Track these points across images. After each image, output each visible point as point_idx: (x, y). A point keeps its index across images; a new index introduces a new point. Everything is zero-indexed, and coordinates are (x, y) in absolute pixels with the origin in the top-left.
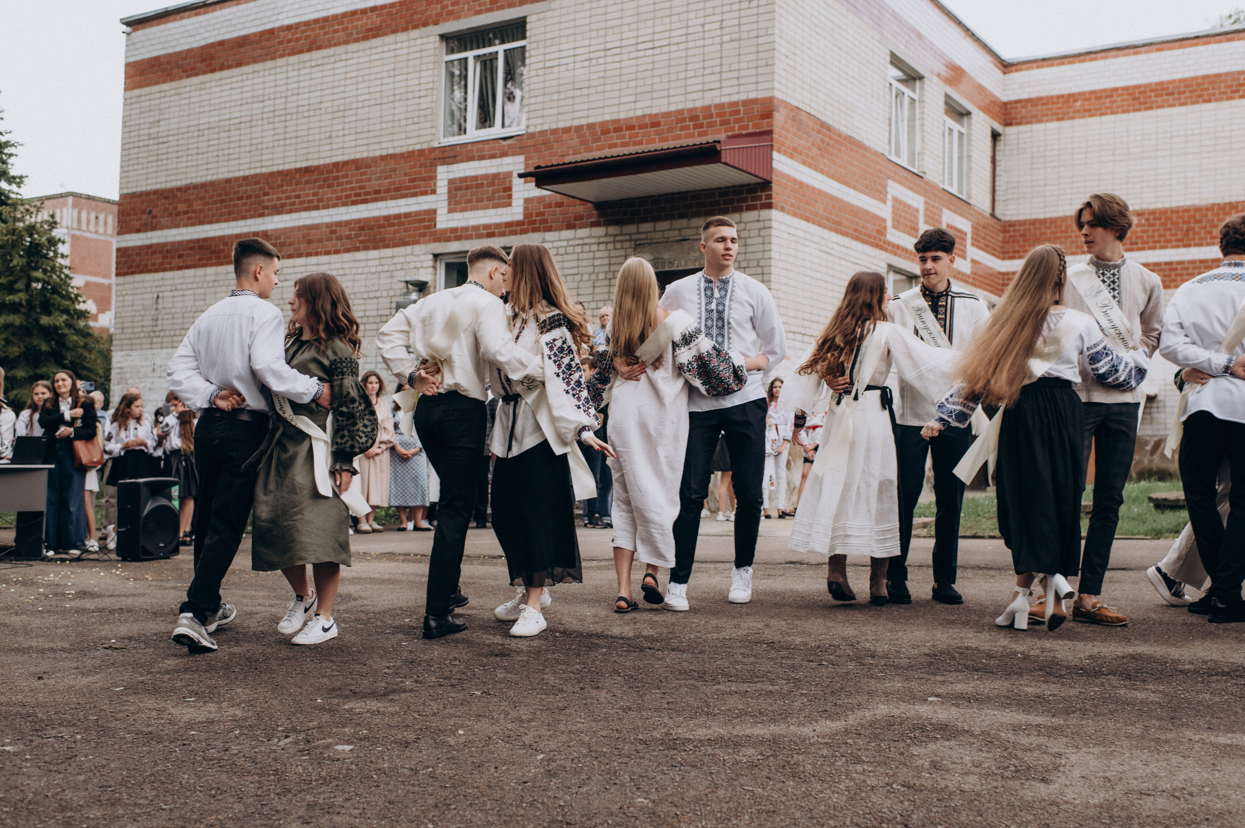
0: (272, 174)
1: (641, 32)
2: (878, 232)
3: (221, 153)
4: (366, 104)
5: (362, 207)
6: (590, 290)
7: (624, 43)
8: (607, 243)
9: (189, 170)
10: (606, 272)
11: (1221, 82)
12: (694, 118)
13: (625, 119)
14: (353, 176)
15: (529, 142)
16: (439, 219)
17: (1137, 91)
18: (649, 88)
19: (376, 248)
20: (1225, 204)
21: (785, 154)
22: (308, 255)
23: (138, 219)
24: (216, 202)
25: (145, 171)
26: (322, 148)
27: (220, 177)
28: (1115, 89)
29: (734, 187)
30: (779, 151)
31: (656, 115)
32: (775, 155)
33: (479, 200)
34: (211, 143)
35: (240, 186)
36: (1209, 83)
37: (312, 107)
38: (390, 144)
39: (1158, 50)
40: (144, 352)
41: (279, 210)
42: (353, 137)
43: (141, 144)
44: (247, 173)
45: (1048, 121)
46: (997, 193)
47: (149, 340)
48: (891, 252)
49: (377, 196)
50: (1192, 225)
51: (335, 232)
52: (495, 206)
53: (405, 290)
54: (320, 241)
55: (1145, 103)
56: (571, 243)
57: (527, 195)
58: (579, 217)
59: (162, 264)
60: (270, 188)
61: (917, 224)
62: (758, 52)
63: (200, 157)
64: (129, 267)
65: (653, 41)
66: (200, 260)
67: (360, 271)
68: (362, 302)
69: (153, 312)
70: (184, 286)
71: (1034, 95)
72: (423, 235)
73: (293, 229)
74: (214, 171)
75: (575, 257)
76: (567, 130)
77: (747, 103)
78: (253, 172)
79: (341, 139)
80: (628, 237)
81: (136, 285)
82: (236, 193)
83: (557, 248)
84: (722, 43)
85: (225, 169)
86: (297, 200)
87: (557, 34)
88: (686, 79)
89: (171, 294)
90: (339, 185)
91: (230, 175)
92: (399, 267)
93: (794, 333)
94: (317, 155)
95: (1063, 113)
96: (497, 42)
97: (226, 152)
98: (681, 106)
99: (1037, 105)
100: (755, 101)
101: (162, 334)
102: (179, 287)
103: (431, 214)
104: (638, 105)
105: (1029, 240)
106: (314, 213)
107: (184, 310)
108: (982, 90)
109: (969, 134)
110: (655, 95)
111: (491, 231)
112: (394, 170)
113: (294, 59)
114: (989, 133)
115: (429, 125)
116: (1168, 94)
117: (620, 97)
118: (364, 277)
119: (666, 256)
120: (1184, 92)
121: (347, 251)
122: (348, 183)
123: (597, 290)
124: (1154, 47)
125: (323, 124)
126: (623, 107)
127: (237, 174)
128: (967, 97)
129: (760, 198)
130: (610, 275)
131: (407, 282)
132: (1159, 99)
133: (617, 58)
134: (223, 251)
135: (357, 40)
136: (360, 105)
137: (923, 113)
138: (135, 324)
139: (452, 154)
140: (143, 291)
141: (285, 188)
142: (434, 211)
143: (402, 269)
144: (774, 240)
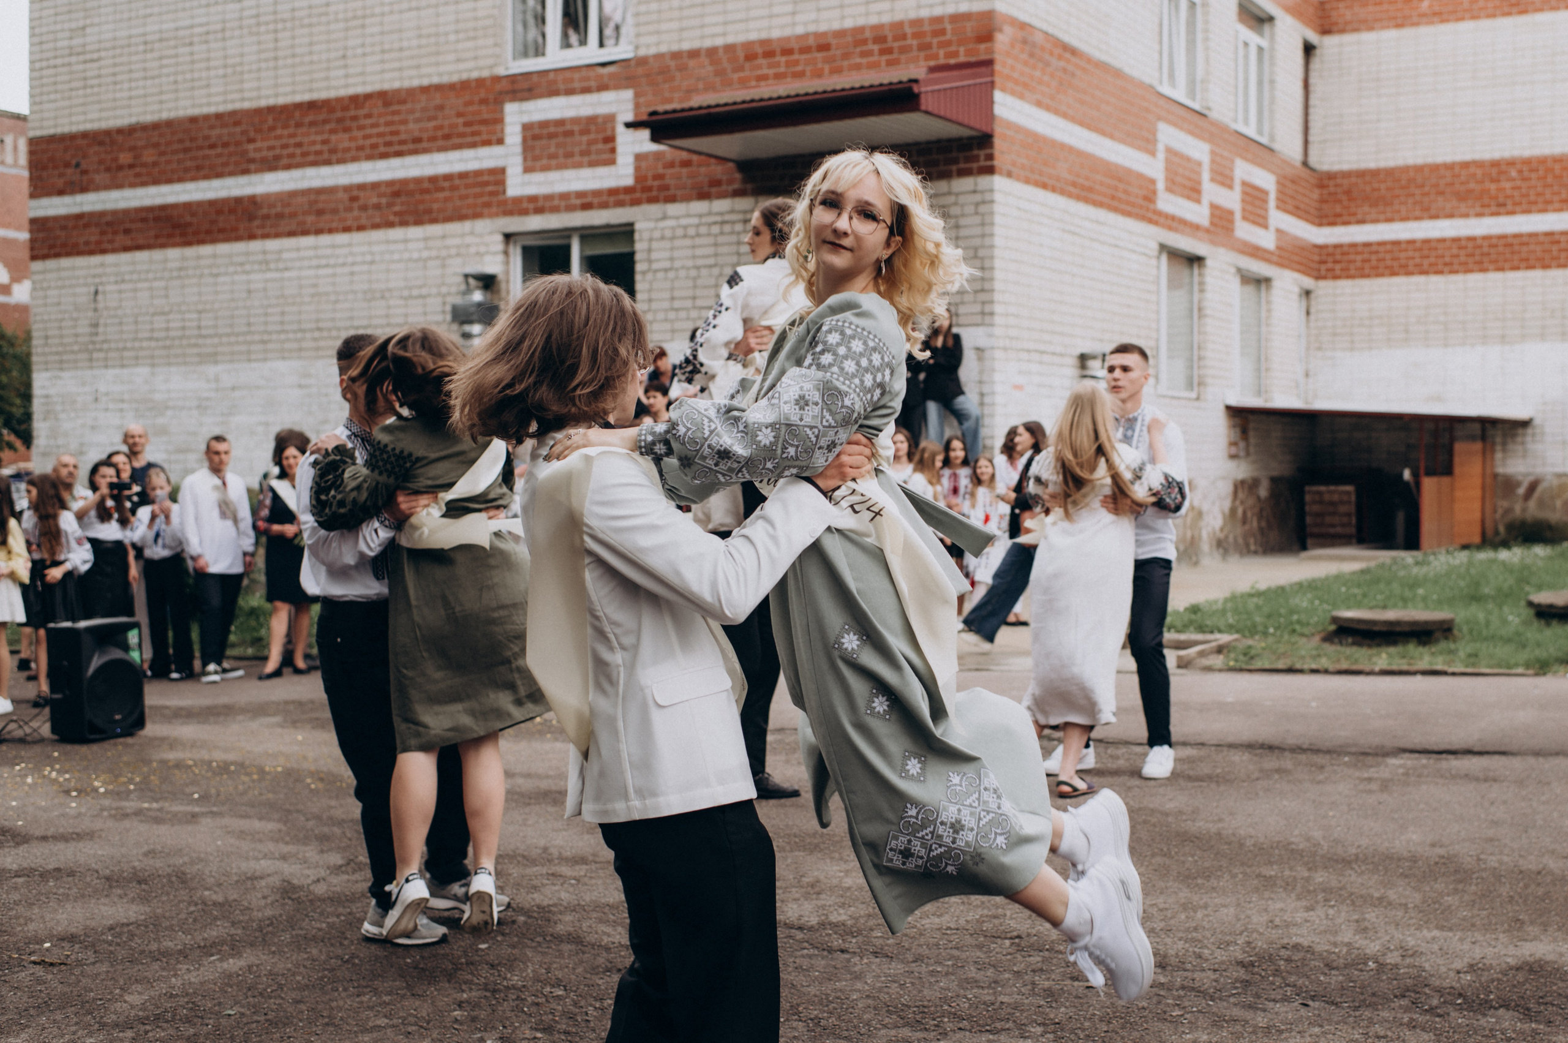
0: (258, 112)
2: (1145, 198)
3: (180, 78)
5: (395, 162)
9: (133, 102)
12: (880, 39)
13: (780, 40)
14: (380, 115)
15: (640, 71)
16: (510, 181)
19: (418, 222)
21: (1013, 93)
22: (318, 232)
23: (61, 175)
24: (176, 152)
25: (67, 103)
26: (333, 74)
27: (181, 113)
29: (939, 141)
30: (1003, 90)
31: (824, 34)
32: (998, 96)
33: (569, 155)
34: (165, 62)
35: (212, 127)
37: (315, 11)
38: (432, 70)
40: (79, 373)
41: (271, 165)
42: (378, 57)
43: (59, 61)
44: (221, 109)
46: (1311, 132)
47: (85, 356)
48: (1163, 226)
49: (416, 146)
51: (356, 198)
52: (592, 164)
53: (463, 287)
54: (335, 211)
56: (704, 220)
57: (638, 149)
58: (715, 183)
59: (99, 242)
60: (258, 131)
61: (1201, 184)
63: (149, 82)
64: (51, 247)
67: (396, 257)
68: (402, 302)
69: (90, 314)
70: (135, 277)
72: (488, 205)
73: (293, 194)
74: (172, 105)
75: (711, 240)
76: (694, 54)
77: (956, 18)
78: (230, 107)
79: (359, 60)
81: (64, 274)
82: (207, 138)
83: (685, 227)
85: (188, 103)
86: (298, 151)
89: (117, 287)
90: (361, 128)
91: (196, 112)
92: (453, 251)
93: (1028, 351)
94: (325, 84)
97: (188, 76)
98: (861, 22)
100: (966, 17)
101: (105, 346)
102: (127, 277)
103: (498, 175)
104: (797, 18)
106: (325, 171)
109: (1272, 49)
110: (823, 4)
111: (587, 201)
112: (441, 108)
114: (1301, 46)
117: (771, 5)
118: (402, 266)
121: (376, 226)
122: (373, 126)
125: (332, 37)
126: (775, 21)
127: (205, 110)
129: (976, 158)
131: (466, 276)
134: (190, 224)
136: (386, 9)
138: (65, 332)
139: (526, 85)
140: (74, 282)
141: (279, 132)
142: (502, 171)
143: (458, 255)
144: (998, 219)
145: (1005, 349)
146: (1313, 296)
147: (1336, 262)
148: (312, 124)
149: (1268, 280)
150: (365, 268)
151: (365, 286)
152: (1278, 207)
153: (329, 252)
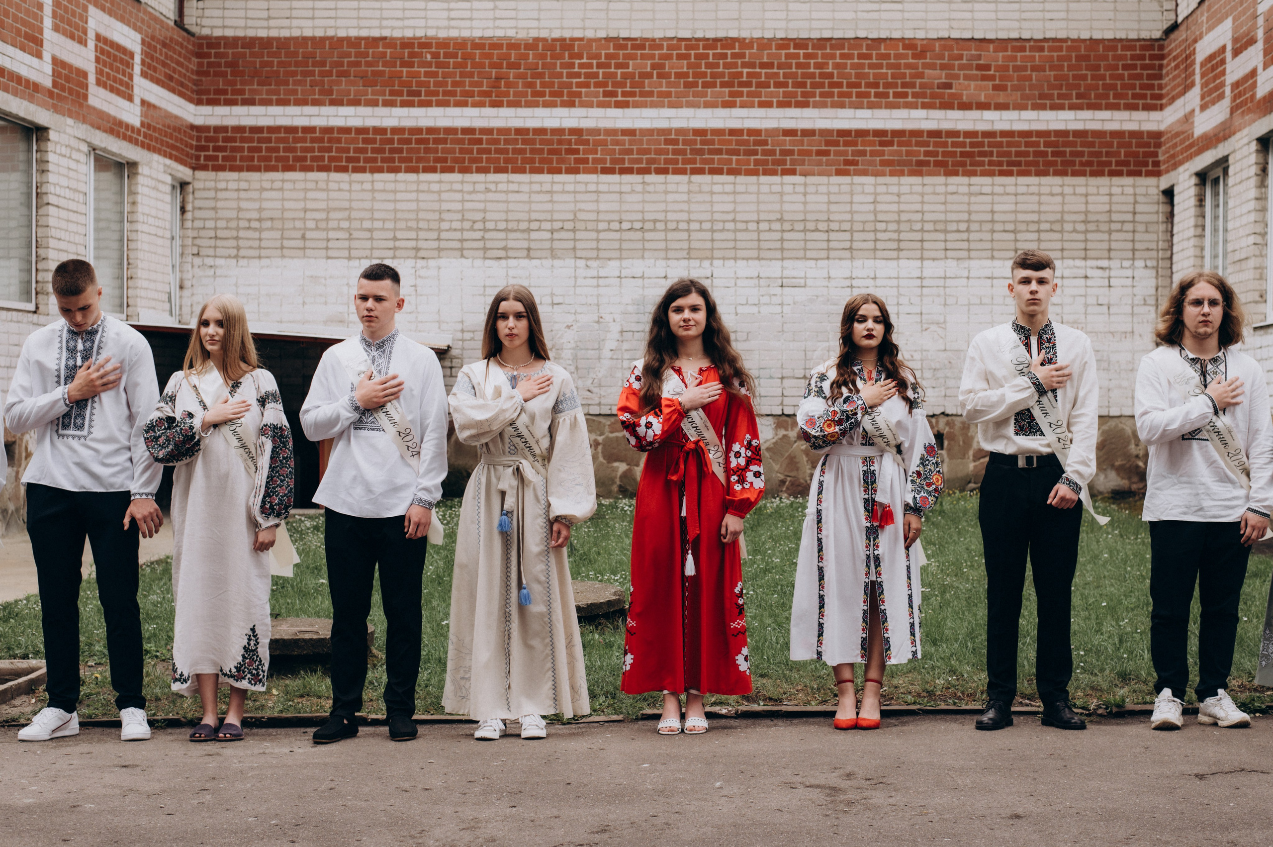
50: (505, 70)
146: (190, 188)
147: (217, 149)
149: (133, 165)
152: (144, 75)
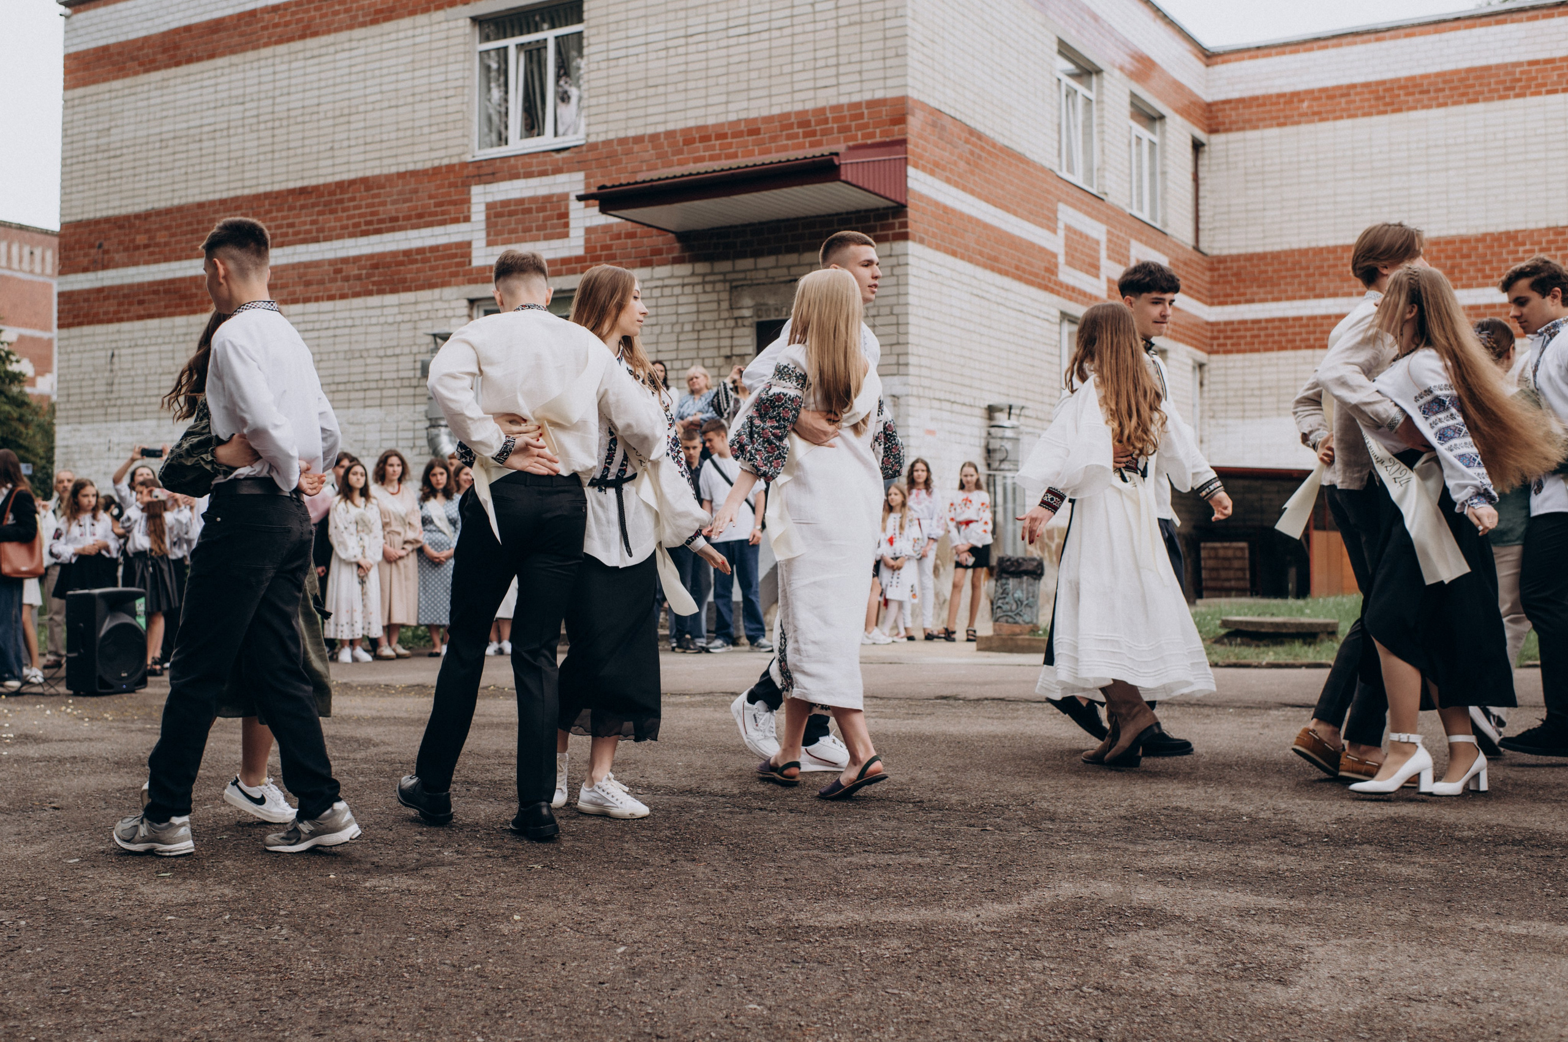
0: (256, 197)
1: (732, 14)
2: (1047, 270)
3: (190, 170)
4: (377, 105)
5: (374, 239)
6: (673, 346)
7: (711, 27)
8: (694, 285)
9: (149, 191)
10: (694, 323)
11: (1491, 76)
12: (804, 123)
13: (714, 126)
14: (362, 199)
15: (590, 156)
16: (475, 253)
17: (1381, 88)
18: (744, 86)
19: (393, 291)
20: (1501, 234)
21: (924, 169)
22: (306, 300)
23: (86, 255)
24: (186, 233)
25: (93, 193)
26: (322, 163)
27: (190, 200)
28: (1353, 86)
29: (858, 212)
30: (916, 166)
31: (755, 120)
32: (911, 171)
33: (527, 230)
34: (177, 156)
35: (216, 212)
36: (1476, 78)
37: (307, 111)
38: (408, 159)
39: (1407, 36)
40: (96, 426)
42: (362, 149)
43: (87, 158)
44: (225, 195)
45: (1265, 127)
46: (1202, 220)
47: (101, 411)
48: (1064, 296)
49: (393, 224)
50: (1458, 260)
51: (338, 271)
52: (549, 237)
53: (432, 346)
54: (321, 282)
55: (1392, 104)
57: (588, 224)
58: (656, 252)
59: (116, 312)
61: (1098, 260)
62: (885, 39)
63: (163, 174)
64: (75, 317)
65: (748, 24)
66: (166, 307)
67: (374, 321)
68: (378, 360)
69: (107, 374)
70: (146, 341)
71: (1246, 94)
72: (455, 274)
74: (183, 193)
76: (638, 139)
77: (875, 102)
78: (232, 194)
79: (346, 152)
80: (721, 277)
81: (85, 340)
84: (838, 28)
85: (197, 191)
86: (290, 231)
87: (623, 16)
88: (792, 73)
89: (130, 351)
90: (344, 210)
91: (203, 198)
92: (424, 315)
93: (940, 400)
94: (315, 172)
95: (1286, 117)
96: (546, 26)
97: (197, 168)
98: (787, 108)
99: (1250, 107)
100: (882, 102)
101: (119, 402)
102: (140, 342)
103: (465, 248)
104: (731, 107)
105: (1244, 281)
106: (313, 247)
107: (146, 371)
108: (1178, 87)
109: (1163, 145)
110: (753, 94)
112: (416, 191)
113: (282, 49)
114: (1190, 143)
115: (459, 133)
116: (1422, 92)
117: (707, 96)
118: (378, 329)
119: (771, 301)
120: (1443, 90)
121: (356, 295)
122: (356, 208)
123: (682, 345)
124: (1402, 32)
125: (322, 132)
126: (710, 110)
127: (211, 197)
128: (1159, 95)
129: (891, 226)
130: (699, 326)
131: (435, 336)
132: (1410, 98)
133: (702, 47)
134: (196, 295)
135: (363, 25)
136: (370, 107)
137: (1101, 117)
138: (85, 390)
139: (490, 170)
140: (94, 346)
141: (274, 214)
142: (469, 244)
143: (428, 318)
144: (911, 280)
145: (919, 397)
146: (1206, 368)
147: (1226, 338)
148: (302, 207)
150: (347, 331)
151: (346, 347)
153: (315, 317)
